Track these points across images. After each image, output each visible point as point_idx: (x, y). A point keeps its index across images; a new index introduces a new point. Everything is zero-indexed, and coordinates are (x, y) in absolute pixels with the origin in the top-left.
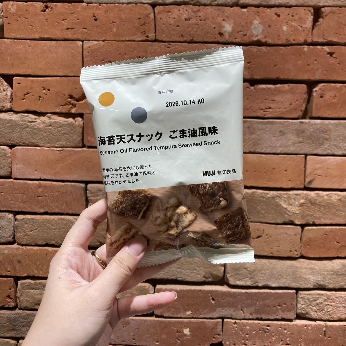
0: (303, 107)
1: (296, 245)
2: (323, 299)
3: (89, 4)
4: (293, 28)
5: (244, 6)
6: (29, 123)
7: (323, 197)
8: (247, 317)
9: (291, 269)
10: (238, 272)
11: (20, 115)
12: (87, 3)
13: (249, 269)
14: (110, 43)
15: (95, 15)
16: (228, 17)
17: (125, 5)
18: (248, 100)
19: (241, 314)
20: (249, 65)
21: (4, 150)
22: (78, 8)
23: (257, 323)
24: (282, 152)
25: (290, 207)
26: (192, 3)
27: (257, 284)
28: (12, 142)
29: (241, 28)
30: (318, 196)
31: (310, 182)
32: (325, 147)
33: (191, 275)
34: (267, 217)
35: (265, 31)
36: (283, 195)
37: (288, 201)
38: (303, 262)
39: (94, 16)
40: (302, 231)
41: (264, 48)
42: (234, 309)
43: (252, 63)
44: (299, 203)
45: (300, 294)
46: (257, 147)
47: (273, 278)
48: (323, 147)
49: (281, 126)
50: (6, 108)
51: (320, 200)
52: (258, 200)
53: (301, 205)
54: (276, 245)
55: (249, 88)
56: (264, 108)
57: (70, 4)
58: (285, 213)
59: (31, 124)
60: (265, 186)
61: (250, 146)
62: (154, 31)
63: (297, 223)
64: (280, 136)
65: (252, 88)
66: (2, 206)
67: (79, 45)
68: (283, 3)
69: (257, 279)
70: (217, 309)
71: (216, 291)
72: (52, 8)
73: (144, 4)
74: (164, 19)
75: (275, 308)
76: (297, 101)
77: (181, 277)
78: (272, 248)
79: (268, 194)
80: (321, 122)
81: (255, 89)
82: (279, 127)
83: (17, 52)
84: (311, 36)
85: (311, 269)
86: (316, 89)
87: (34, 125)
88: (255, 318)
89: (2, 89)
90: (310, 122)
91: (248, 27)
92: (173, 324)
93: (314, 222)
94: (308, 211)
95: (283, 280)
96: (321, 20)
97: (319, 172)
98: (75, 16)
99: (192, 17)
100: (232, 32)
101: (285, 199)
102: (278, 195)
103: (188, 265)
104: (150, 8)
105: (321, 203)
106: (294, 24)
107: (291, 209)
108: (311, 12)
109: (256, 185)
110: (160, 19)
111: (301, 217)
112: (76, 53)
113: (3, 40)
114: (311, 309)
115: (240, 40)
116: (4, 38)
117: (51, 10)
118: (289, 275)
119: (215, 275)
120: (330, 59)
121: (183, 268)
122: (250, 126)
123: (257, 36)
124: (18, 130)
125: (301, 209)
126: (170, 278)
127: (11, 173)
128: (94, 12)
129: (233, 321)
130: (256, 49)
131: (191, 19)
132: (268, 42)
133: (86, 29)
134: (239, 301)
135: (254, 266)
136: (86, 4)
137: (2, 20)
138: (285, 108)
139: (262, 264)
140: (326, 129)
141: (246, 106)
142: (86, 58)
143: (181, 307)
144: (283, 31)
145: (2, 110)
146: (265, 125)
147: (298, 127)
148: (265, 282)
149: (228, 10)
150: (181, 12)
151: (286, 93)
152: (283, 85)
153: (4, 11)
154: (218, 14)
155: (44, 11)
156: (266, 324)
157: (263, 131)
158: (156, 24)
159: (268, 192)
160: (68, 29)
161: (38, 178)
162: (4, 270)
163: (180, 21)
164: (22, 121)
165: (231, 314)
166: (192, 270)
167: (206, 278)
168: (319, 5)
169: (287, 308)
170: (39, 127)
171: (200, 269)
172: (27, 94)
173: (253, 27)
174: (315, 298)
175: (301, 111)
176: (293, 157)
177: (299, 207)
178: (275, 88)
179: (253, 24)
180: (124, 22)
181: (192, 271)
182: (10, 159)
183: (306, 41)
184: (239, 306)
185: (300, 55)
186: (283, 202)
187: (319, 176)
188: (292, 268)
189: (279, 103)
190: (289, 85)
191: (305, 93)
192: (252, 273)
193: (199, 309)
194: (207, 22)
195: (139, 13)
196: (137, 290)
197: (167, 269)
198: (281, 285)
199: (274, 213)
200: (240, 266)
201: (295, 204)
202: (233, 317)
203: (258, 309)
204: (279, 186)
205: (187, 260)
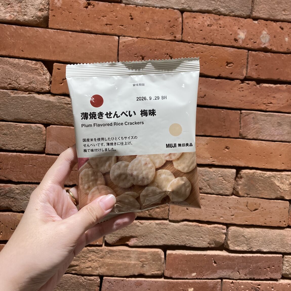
1: (284, 216)
3: (127, 5)
5: (255, 19)
6: (65, 105)
8: (242, 278)
9: (280, 237)
10: (237, 239)
11: (57, 97)
12: (126, 4)
13: (246, 237)
14: (143, 40)
15: (132, 15)
16: (242, 27)
17: (158, 9)
18: (254, 96)
19: (237, 275)
20: (256, 67)
21: (39, 128)
22: (117, 7)
23: (250, 282)
24: (278, 140)
25: (282, 185)
26: (214, 12)
27: (251, 249)
28: (48, 121)
29: (252, 36)
33: (198, 242)
34: (263, 194)
35: (271, 40)
36: (277, 175)
37: (281, 180)
39: (131, 16)
40: (290, 205)
41: (269, 54)
42: (232, 270)
43: (259, 65)
44: (289, 182)
45: (286, 258)
46: (259, 135)
47: (265, 244)
49: (279, 118)
50: (44, 90)
52: (257, 179)
54: (270, 217)
55: (256, 86)
56: (267, 103)
57: (110, 4)
58: (278, 190)
59: (67, 106)
60: (263, 167)
61: (254, 134)
62: (181, 33)
63: (286, 198)
64: (278, 126)
65: (258, 86)
66: (34, 178)
67: (116, 40)
68: (287, 19)
69: (252, 245)
70: (218, 271)
71: (218, 255)
72: (94, 6)
73: (174, 9)
74: (190, 23)
75: (265, 269)
77: (189, 244)
78: (265, 219)
79: (265, 174)
81: (260, 87)
82: (278, 119)
83: (59, 41)
87: (70, 107)
88: (249, 278)
89: (42, 73)
91: (258, 36)
92: (180, 284)
95: (273, 246)
98: (114, 14)
99: (214, 24)
100: (245, 39)
101: (279, 179)
102: (273, 175)
103: (196, 234)
104: (179, 13)
107: (283, 187)
109: (256, 166)
110: (187, 23)
112: (113, 46)
113: (47, 29)
115: (251, 46)
117: (93, 7)
118: (278, 242)
119: (217, 241)
121: (191, 236)
122: (255, 117)
123: (265, 44)
124: (54, 111)
125: (290, 187)
126: (180, 244)
127: (45, 148)
128: (131, 12)
129: (231, 281)
130: (263, 54)
131: (212, 26)
132: (273, 50)
133: (122, 26)
134: (236, 264)
135: (250, 234)
136: (124, 5)
137: (47, 12)
138: (283, 104)
139: (257, 233)
141: (252, 100)
142: (121, 51)
143: (188, 269)
144: (285, 42)
145: (40, 91)
146: (266, 117)
148: (258, 247)
149: (243, 21)
150: (205, 19)
151: (284, 92)
152: (282, 85)
153: (50, 5)
154: (235, 23)
155: (87, 7)
156: (257, 283)
157: (265, 122)
158: (184, 27)
159: (266, 172)
160: (107, 25)
163: (204, 26)
164: (59, 103)
165: (229, 275)
166: (199, 238)
167: (210, 244)
169: (275, 269)
171: (206, 237)
172: (65, 79)
173: (262, 36)
176: (287, 144)
177: (289, 185)
178: (275, 87)
179: (262, 34)
180: (156, 23)
181: (199, 239)
182: (45, 136)
184: (236, 268)
186: (277, 181)
189: (279, 100)
190: (287, 86)
192: (248, 240)
193: (203, 271)
194: (226, 29)
195: (170, 17)
196: (151, 255)
197: (177, 237)
198: (271, 250)
199: (269, 190)
200: (239, 234)
201: (286, 183)
202: (230, 278)
203: (252, 270)
204: (274, 168)
205: (196, 229)
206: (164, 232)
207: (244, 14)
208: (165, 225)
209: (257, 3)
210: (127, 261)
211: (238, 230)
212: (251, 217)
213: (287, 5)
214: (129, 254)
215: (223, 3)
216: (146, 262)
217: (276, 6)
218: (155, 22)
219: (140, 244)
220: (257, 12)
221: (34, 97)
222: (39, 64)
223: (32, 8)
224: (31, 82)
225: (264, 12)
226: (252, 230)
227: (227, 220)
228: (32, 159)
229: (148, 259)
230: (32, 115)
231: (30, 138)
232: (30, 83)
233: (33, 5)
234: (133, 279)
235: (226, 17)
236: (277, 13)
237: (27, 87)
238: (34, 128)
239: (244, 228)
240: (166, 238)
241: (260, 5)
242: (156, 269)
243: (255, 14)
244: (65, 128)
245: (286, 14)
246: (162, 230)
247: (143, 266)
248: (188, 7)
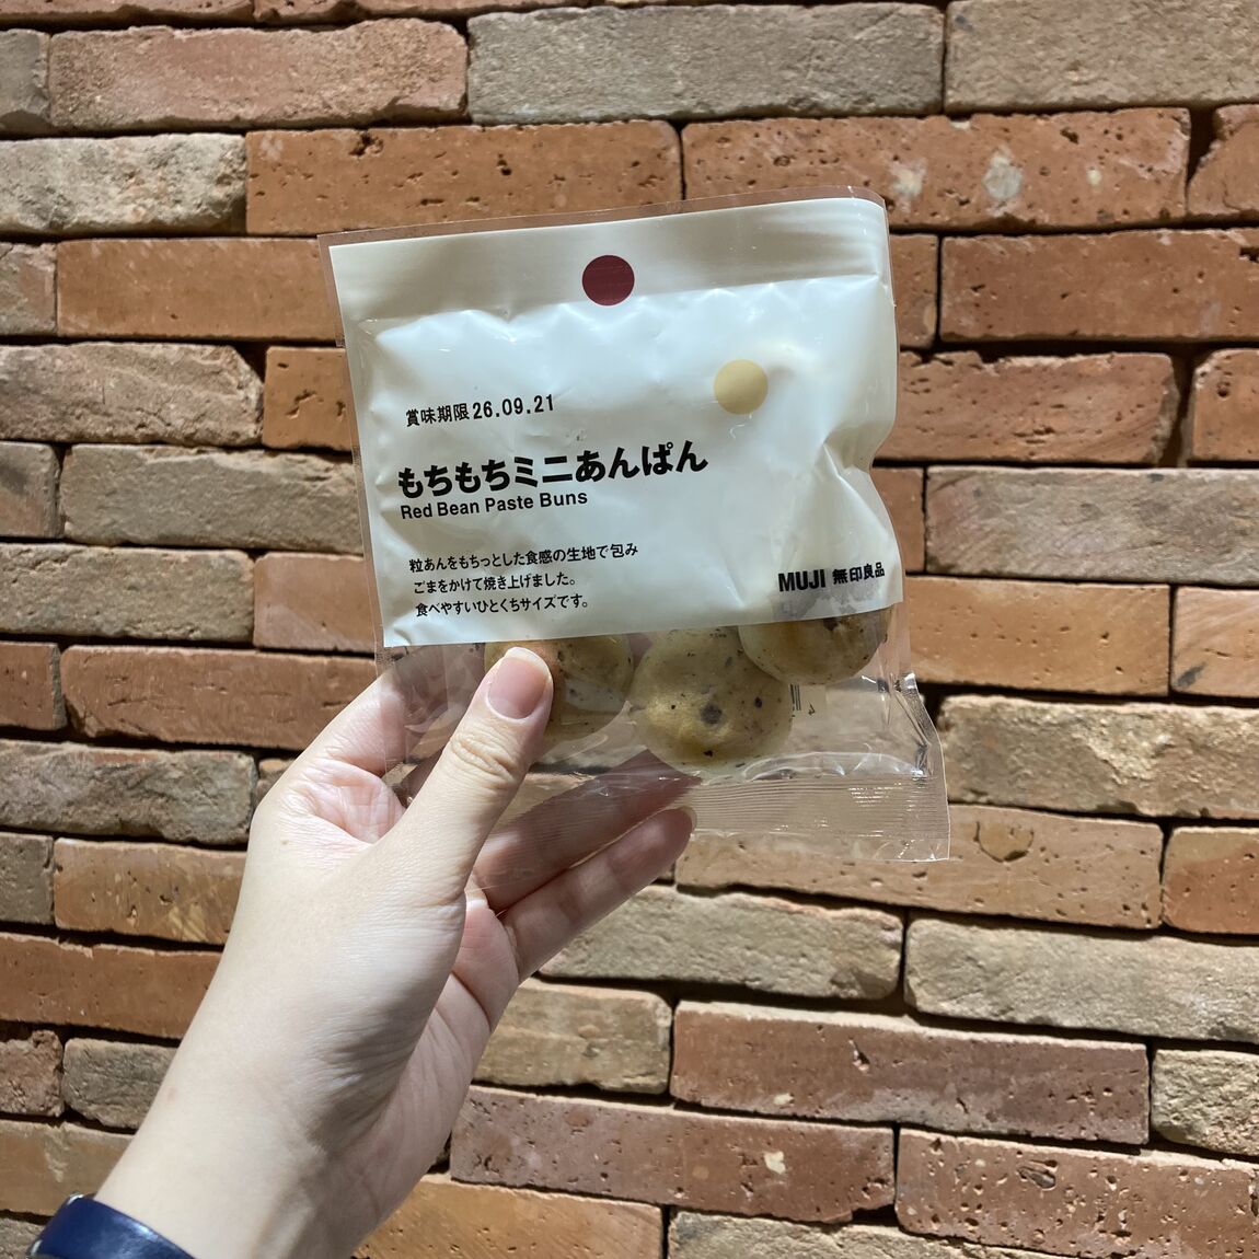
0: (1160, 426)
1: (1143, 886)
2: (1245, 1080)
3: (487, 128)
4: (1122, 176)
5: (961, 114)
6: (307, 484)
7: (1234, 725)
8: (977, 1128)
9: (1131, 971)
10: (945, 971)
11: (282, 457)
12: (483, 124)
13: (981, 963)
15: (505, 158)
16: (908, 149)
17: (592, 125)
18: (974, 407)
19: (956, 1116)
20: (977, 294)
21: (234, 562)
22: (456, 140)
23: (1013, 1149)
24: (1090, 576)
25: (1123, 756)
26: (797, 109)
27: (1010, 1014)
28: (258, 540)
29: (950, 180)
30: (1215, 724)
31: (1189, 676)
32: (1239, 558)
33: (789, 973)
34: (1042, 791)
35: (1030, 188)
36: (1095, 717)
37: (1115, 738)
38: (1172, 947)
39: (502, 163)
40: (1166, 841)
41: (1025, 242)
42: (934, 1095)
43: (987, 289)
44: (1152, 744)
45: (1163, 1058)
46: (1008, 556)
47: (1064, 997)
48: (1233, 559)
49: (1086, 488)
50: (243, 438)
51: (1226, 735)
52: (1011, 732)
53: (1160, 752)
54: (1076, 884)
55: (979, 368)
56: (1030, 431)
57: (433, 130)
58: (1105, 779)
59: (315, 486)
60: (1034, 684)
61: (985, 554)
63: (1146, 811)
64: (1084, 520)
65: (989, 367)
66: (223, 729)
68: (1088, 99)
69: (1010, 996)
70: (877, 1092)
71: (873, 1031)
72: (381, 143)
73: (651, 118)
74: (709, 163)
75: (1074, 1101)
76: (1139, 406)
77: (758, 979)
78: (1060, 895)
79: (1044, 712)
80: (1224, 477)
81: (998, 372)
82: (1081, 491)
83: (281, 273)
84: (1183, 198)
85: (1199, 971)
86: (1206, 367)
87: (323, 489)
88: (1004, 1131)
89: (234, 382)
90: (1183, 477)
91: (974, 177)
92: (732, 1132)
93: (1204, 811)
94: (1183, 772)
95: (1100, 1007)
96: (1216, 146)
97: (1218, 641)
98: (447, 162)
99: (796, 154)
100: (921, 196)
101: (1104, 731)
102: (1080, 716)
103: (780, 940)
104: (668, 130)
105: (1230, 746)
106: (1125, 161)
107: (1125, 763)
108: (1183, 124)
109: (1005, 682)
110: (699, 162)
111: (1161, 791)
113: (243, 240)
114: (1204, 1114)
115: (947, 219)
116: (246, 235)
117: (378, 148)
118: (1121, 989)
119: (868, 975)
120: (1250, 272)
121: (762, 947)
122: (983, 490)
123: (1003, 204)
124: (275, 504)
125: (1156, 766)
126: (722, 979)
127: (251, 630)
128: (498, 148)
129: (932, 1137)
130: (1001, 244)
131: (792, 161)
132: (1039, 223)
133: (476, 200)
134: (950, 1070)
135: (1000, 951)
136: (479, 128)
137: (242, 183)
138: (1099, 432)
139: (1028, 948)
140: (1241, 498)
141: (970, 424)
143: (757, 1078)
144: (1090, 186)
145: (232, 443)
146: (1033, 484)
147: (1144, 492)
148: (1037, 1008)
149: (910, 127)
150: (763, 138)
151: (1100, 383)
152: (1093, 357)
153: (250, 159)
154: (878, 141)
155: (360, 152)
156: (1043, 1155)
157: (1027, 505)
158: (687, 180)
159: (1046, 706)
160: (425, 202)
161: (329, 646)
162: (219, 926)
163: (759, 166)
164: (288, 476)
165: (923, 1112)
166: (792, 956)
167: (841, 985)
168: (1209, 100)
169: (1118, 1103)
170: (338, 494)
171: (821, 956)
172: (304, 397)
173: (989, 175)
174: (1215, 1076)
175: (1155, 439)
176: (1131, 592)
177: (1153, 757)
178: (1064, 366)
179: (990, 167)
180: (589, 176)
181: (792, 960)
182: (251, 591)
183: (1164, 214)
184: (951, 1088)
185: (1147, 260)
186: (1098, 741)
187: (1219, 653)
188: (1132, 967)
189: (1079, 416)
190: (1112, 357)
191: (1165, 383)
192: (992, 977)
193: (817, 1090)
194: (845, 167)
195: (635, 149)
196: (616, 1012)
197: (713, 949)
198: (1092, 1021)
199: (1065, 775)
200: (952, 949)
201: (1138, 749)
202: (928, 1123)
203: (1015, 1099)
204: (1082, 686)
205: (777, 923)
206: (662, 929)
207: (914, 100)
208: (660, 903)
209: (959, 55)
210: (534, 1032)
211: (947, 933)
212: (996, 885)
213: (1083, 47)
214: (538, 1003)
215: (829, 71)
216: (599, 1037)
217: (1040, 54)
218: (585, 173)
219: (577, 971)
220: (962, 88)
221: (212, 462)
222: (223, 355)
223: (197, 177)
224: (203, 415)
225: (991, 86)
226: (1008, 936)
227: (900, 893)
228: (215, 665)
229: (607, 1026)
230: (209, 522)
231: (206, 598)
232: (197, 419)
233: (197, 169)
234: (561, 1100)
235: (845, 121)
236: (1045, 83)
237: (192, 430)
238: (216, 565)
239: (975, 928)
240: (671, 952)
241: (973, 61)
242: (640, 1067)
243: (953, 97)
244: (309, 559)
245: (1085, 79)
246: (653, 919)
247: (589, 1055)
248: (699, 103)
